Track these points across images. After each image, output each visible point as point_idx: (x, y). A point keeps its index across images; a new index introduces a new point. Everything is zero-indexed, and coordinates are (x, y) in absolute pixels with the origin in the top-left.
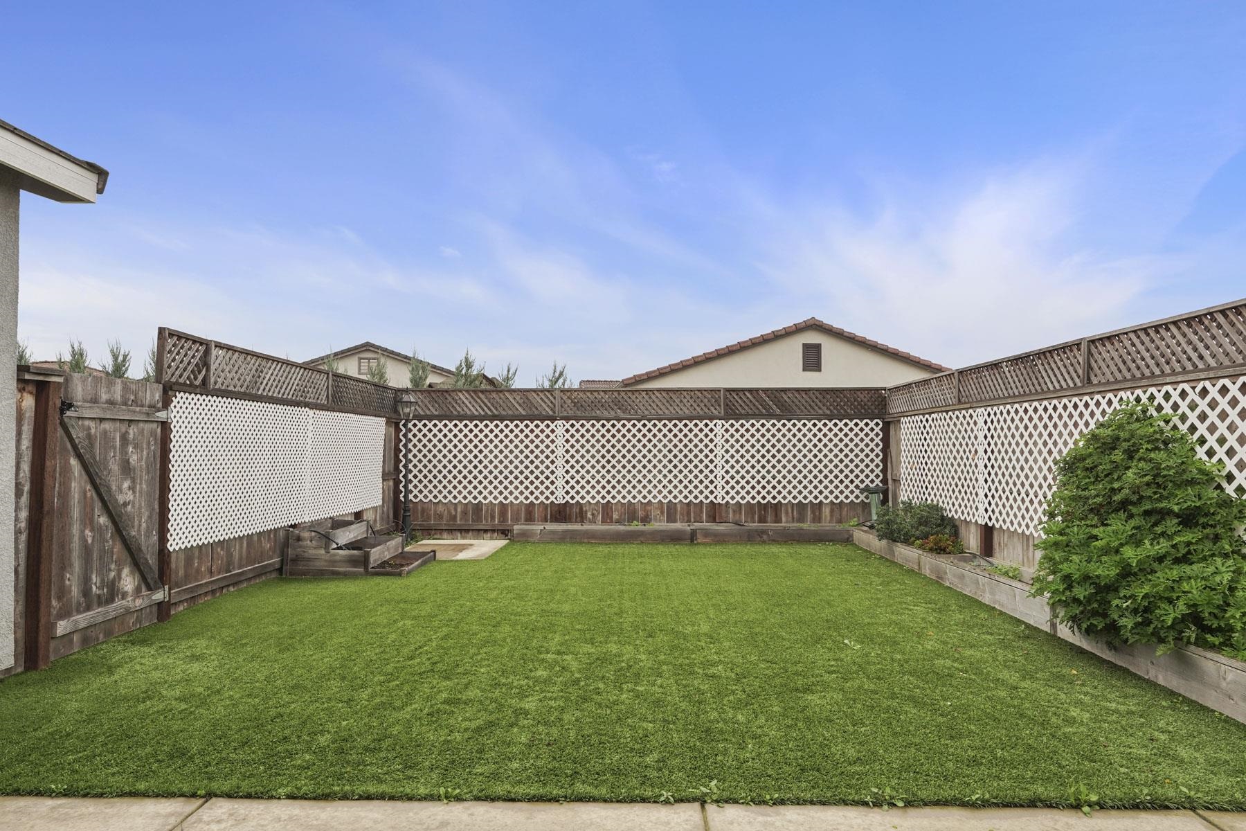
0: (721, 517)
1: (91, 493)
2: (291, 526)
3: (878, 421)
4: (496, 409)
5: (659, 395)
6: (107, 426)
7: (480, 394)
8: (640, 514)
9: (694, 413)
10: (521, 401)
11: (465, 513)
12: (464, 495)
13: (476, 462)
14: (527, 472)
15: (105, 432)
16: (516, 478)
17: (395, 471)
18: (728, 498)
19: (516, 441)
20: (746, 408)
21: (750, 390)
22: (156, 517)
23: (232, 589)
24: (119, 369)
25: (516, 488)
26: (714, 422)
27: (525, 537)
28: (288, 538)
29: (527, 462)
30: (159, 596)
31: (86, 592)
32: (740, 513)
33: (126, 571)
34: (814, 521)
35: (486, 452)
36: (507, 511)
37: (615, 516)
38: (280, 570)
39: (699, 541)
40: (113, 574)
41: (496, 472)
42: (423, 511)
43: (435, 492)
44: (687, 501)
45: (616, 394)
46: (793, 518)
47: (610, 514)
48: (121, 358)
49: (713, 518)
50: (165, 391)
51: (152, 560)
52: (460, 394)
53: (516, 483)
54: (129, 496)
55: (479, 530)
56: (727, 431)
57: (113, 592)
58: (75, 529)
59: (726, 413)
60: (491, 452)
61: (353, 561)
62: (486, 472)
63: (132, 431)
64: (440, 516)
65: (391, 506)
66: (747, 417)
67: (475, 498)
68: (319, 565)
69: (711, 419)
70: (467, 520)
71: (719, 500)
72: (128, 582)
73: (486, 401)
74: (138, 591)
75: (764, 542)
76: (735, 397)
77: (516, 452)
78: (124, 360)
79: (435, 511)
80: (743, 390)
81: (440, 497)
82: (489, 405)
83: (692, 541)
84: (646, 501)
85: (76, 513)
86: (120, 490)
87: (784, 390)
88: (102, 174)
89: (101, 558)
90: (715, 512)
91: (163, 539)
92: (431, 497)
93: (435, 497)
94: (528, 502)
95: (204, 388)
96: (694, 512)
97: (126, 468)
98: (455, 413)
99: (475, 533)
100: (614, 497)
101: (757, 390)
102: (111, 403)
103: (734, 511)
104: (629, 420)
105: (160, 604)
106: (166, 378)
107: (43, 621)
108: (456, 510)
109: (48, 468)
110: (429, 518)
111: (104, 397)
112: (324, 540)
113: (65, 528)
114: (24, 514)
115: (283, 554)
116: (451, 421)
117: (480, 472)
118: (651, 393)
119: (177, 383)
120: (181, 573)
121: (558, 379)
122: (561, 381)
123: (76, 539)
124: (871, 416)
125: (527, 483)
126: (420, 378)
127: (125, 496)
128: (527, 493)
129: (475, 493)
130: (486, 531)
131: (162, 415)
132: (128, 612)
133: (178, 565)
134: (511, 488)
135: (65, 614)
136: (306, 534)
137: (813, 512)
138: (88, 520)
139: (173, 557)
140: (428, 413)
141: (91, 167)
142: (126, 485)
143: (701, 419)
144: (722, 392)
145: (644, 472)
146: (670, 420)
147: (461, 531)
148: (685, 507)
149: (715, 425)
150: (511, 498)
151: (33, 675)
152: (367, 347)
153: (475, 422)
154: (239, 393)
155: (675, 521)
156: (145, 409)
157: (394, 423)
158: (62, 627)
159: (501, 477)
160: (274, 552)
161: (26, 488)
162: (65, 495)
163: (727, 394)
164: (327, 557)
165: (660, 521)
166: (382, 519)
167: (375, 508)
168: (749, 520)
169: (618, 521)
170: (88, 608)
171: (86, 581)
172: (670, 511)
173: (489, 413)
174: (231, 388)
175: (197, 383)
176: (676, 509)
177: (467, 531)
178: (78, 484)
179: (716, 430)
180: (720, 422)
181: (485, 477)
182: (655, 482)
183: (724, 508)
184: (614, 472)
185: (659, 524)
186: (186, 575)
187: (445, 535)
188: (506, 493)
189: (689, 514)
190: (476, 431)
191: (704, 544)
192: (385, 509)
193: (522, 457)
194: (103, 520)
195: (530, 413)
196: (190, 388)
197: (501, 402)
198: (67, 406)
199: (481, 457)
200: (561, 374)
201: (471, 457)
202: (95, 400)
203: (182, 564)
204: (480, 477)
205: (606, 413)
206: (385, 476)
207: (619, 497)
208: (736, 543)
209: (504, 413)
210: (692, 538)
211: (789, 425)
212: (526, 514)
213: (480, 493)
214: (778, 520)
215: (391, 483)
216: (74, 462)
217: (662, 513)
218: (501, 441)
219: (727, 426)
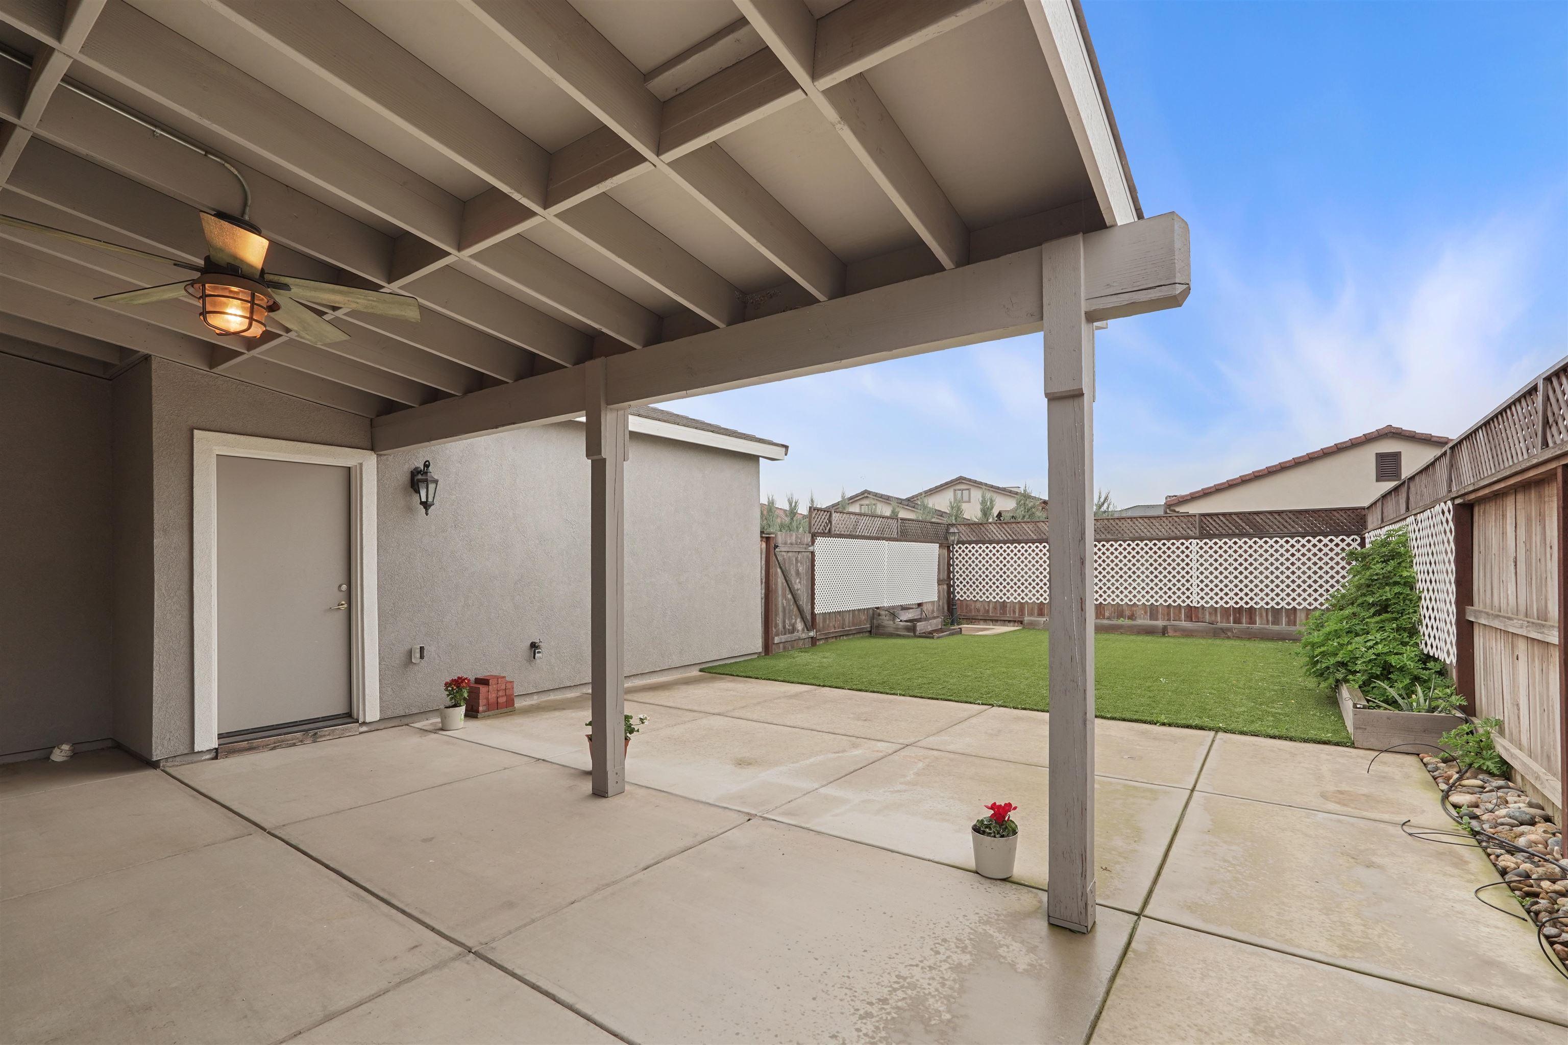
0: (1197, 617)
1: (785, 584)
2: (877, 608)
3: (1356, 537)
4: (1016, 535)
5: (1142, 522)
6: (790, 554)
7: (1004, 525)
8: (1128, 613)
9: (1172, 534)
10: (1033, 529)
11: (995, 608)
12: (994, 596)
13: (1001, 573)
14: (1037, 580)
15: (789, 558)
16: (1030, 584)
17: (947, 579)
18: (1202, 602)
19: (1030, 558)
20: (1220, 529)
21: (1224, 515)
22: (810, 597)
23: (845, 638)
24: (792, 513)
25: (1030, 591)
26: (1190, 541)
27: (1032, 626)
28: (874, 613)
29: (1037, 573)
30: (812, 634)
31: (784, 627)
32: (1216, 615)
33: (798, 620)
34: (1288, 624)
35: (1008, 565)
36: (1024, 608)
37: (1107, 614)
38: (870, 632)
39: (1170, 634)
40: (793, 621)
41: (1015, 580)
42: (967, 606)
43: (974, 593)
44: (1167, 604)
45: (1106, 521)
46: (1268, 621)
47: (1103, 612)
48: (793, 504)
49: (1189, 618)
50: (812, 537)
51: (809, 617)
52: (990, 526)
53: (1030, 588)
54: (799, 587)
55: (1005, 621)
56: (1201, 548)
57: (793, 630)
58: (780, 599)
59: (1201, 533)
60: (1012, 566)
61: (908, 629)
62: (1008, 580)
63: (800, 556)
64: (978, 610)
65: (945, 601)
66: (1220, 536)
67: (1001, 598)
68: (891, 630)
69: (1187, 539)
70: (997, 613)
71: (1195, 604)
72: (800, 626)
73: (1008, 530)
74: (803, 630)
75: (1228, 638)
76: (1210, 520)
77: (1030, 566)
78: (795, 506)
79: (975, 606)
80: (1217, 515)
81: (978, 597)
82: (1010, 532)
83: (1164, 634)
84: (1132, 603)
85: (780, 592)
86: (795, 583)
87: (1257, 513)
88: (786, 447)
89: (789, 613)
90: (1192, 613)
91: (813, 608)
92: (971, 597)
93: (974, 597)
94: (1039, 602)
95: (829, 534)
96: (1174, 613)
97: (798, 573)
98: (987, 539)
99: (1002, 623)
100: (1105, 600)
101: (1230, 514)
102: (791, 544)
103: (1210, 614)
104: (1116, 541)
105: (812, 638)
106: (813, 531)
107: (770, 636)
108: (989, 606)
109: (771, 573)
110: (971, 611)
111: (789, 542)
112: (892, 616)
113: (776, 598)
114: (763, 591)
115: (872, 624)
116: (984, 544)
117: (1005, 580)
118: (1134, 520)
119: (817, 533)
120: (821, 625)
121: (1103, 504)
122: (1106, 505)
123: (780, 603)
124: (1347, 533)
125: (1038, 588)
126: (988, 508)
127: (797, 586)
128: (1038, 595)
129: (1001, 594)
130: (1009, 621)
131: (811, 549)
132: (800, 639)
133: (819, 620)
134: (1026, 591)
135: (777, 635)
136: (883, 613)
137: (1288, 616)
138: (784, 596)
139: (817, 616)
140: (969, 539)
141: (783, 446)
142: (798, 581)
143: (1178, 539)
144: (1197, 517)
145: (1130, 581)
146: (1150, 540)
147: (992, 620)
148: (1166, 609)
149: (1191, 544)
150: (1026, 599)
151: (767, 657)
152: (960, 480)
153: (1000, 545)
154: (846, 535)
155: (1157, 619)
156: (805, 546)
157: (947, 546)
158: (777, 640)
159: (1019, 584)
160: (867, 621)
161: (764, 581)
162: (776, 584)
163: (1202, 518)
164: (894, 626)
165: (1144, 619)
166: (938, 610)
167: (933, 602)
168: (1224, 621)
169: (1109, 618)
170: (785, 634)
171: (784, 622)
172: (1153, 611)
173: (1010, 538)
174: (843, 533)
175: (826, 531)
176: (1157, 611)
177: (997, 621)
178: (781, 580)
179: (1191, 548)
180: (1195, 541)
181: (1008, 584)
182: (1139, 589)
183: (1200, 610)
184: (1104, 580)
185: (1143, 621)
186: (823, 627)
187: (982, 622)
188: (1023, 595)
189: (1169, 614)
190: (1001, 551)
191: (1174, 637)
192: (941, 603)
193: (1034, 569)
194: (790, 596)
195: (1040, 537)
196: (823, 535)
197: (1018, 530)
198: (776, 547)
199: (1005, 569)
200: (1106, 499)
201: (998, 569)
202: (785, 543)
203: (821, 621)
204: (1005, 584)
205: (1103, 536)
206: (940, 582)
207: (1109, 600)
208: (1203, 637)
209: (1021, 538)
210: (1164, 632)
211: (1261, 542)
212: (1038, 611)
213: (1005, 594)
214: (1252, 621)
215: (945, 587)
216: (779, 570)
217: (1146, 613)
218: (1019, 558)
219: (1201, 544)
